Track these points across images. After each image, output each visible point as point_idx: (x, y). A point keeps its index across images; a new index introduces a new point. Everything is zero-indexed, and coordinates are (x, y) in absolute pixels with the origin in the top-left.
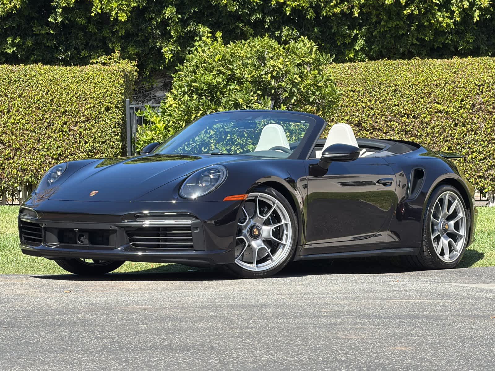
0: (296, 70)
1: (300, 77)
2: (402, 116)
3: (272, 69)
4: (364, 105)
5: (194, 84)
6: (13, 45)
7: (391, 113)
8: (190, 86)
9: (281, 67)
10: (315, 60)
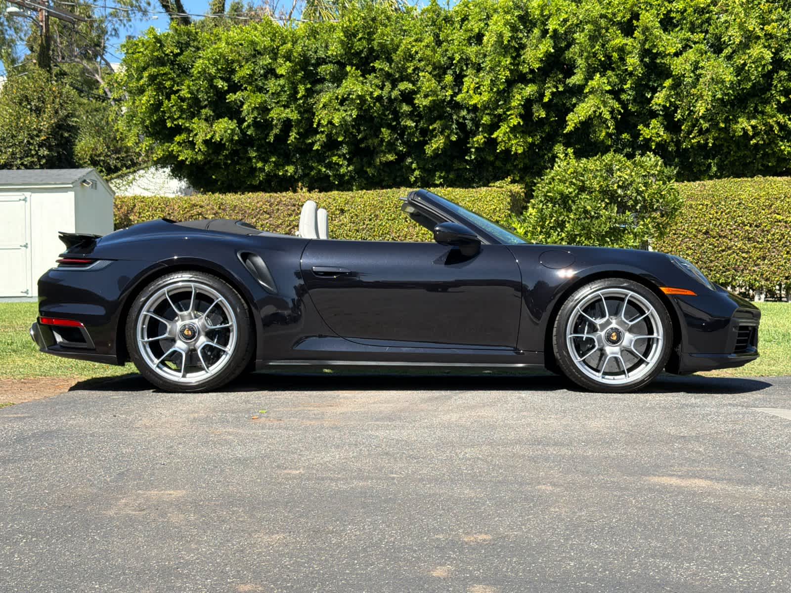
1: (644, 186)
2: (745, 225)
3: (618, 179)
5: (549, 194)
7: (736, 222)
8: (545, 196)
9: (627, 177)
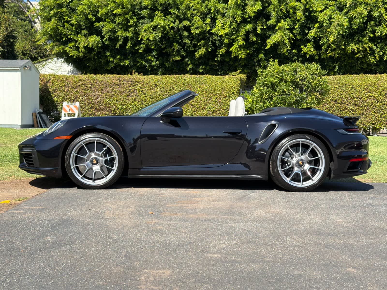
0: (310, 77)
1: (312, 80)
2: (355, 98)
3: (300, 76)
4: (338, 93)
5: (265, 82)
6: (202, 69)
7: (350, 96)
8: (263, 83)
9: (304, 75)
10: (319, 72)
